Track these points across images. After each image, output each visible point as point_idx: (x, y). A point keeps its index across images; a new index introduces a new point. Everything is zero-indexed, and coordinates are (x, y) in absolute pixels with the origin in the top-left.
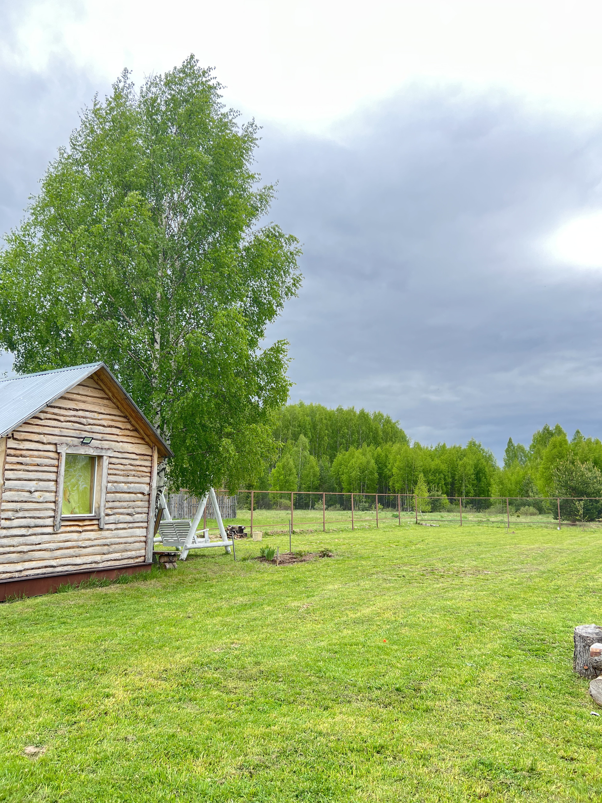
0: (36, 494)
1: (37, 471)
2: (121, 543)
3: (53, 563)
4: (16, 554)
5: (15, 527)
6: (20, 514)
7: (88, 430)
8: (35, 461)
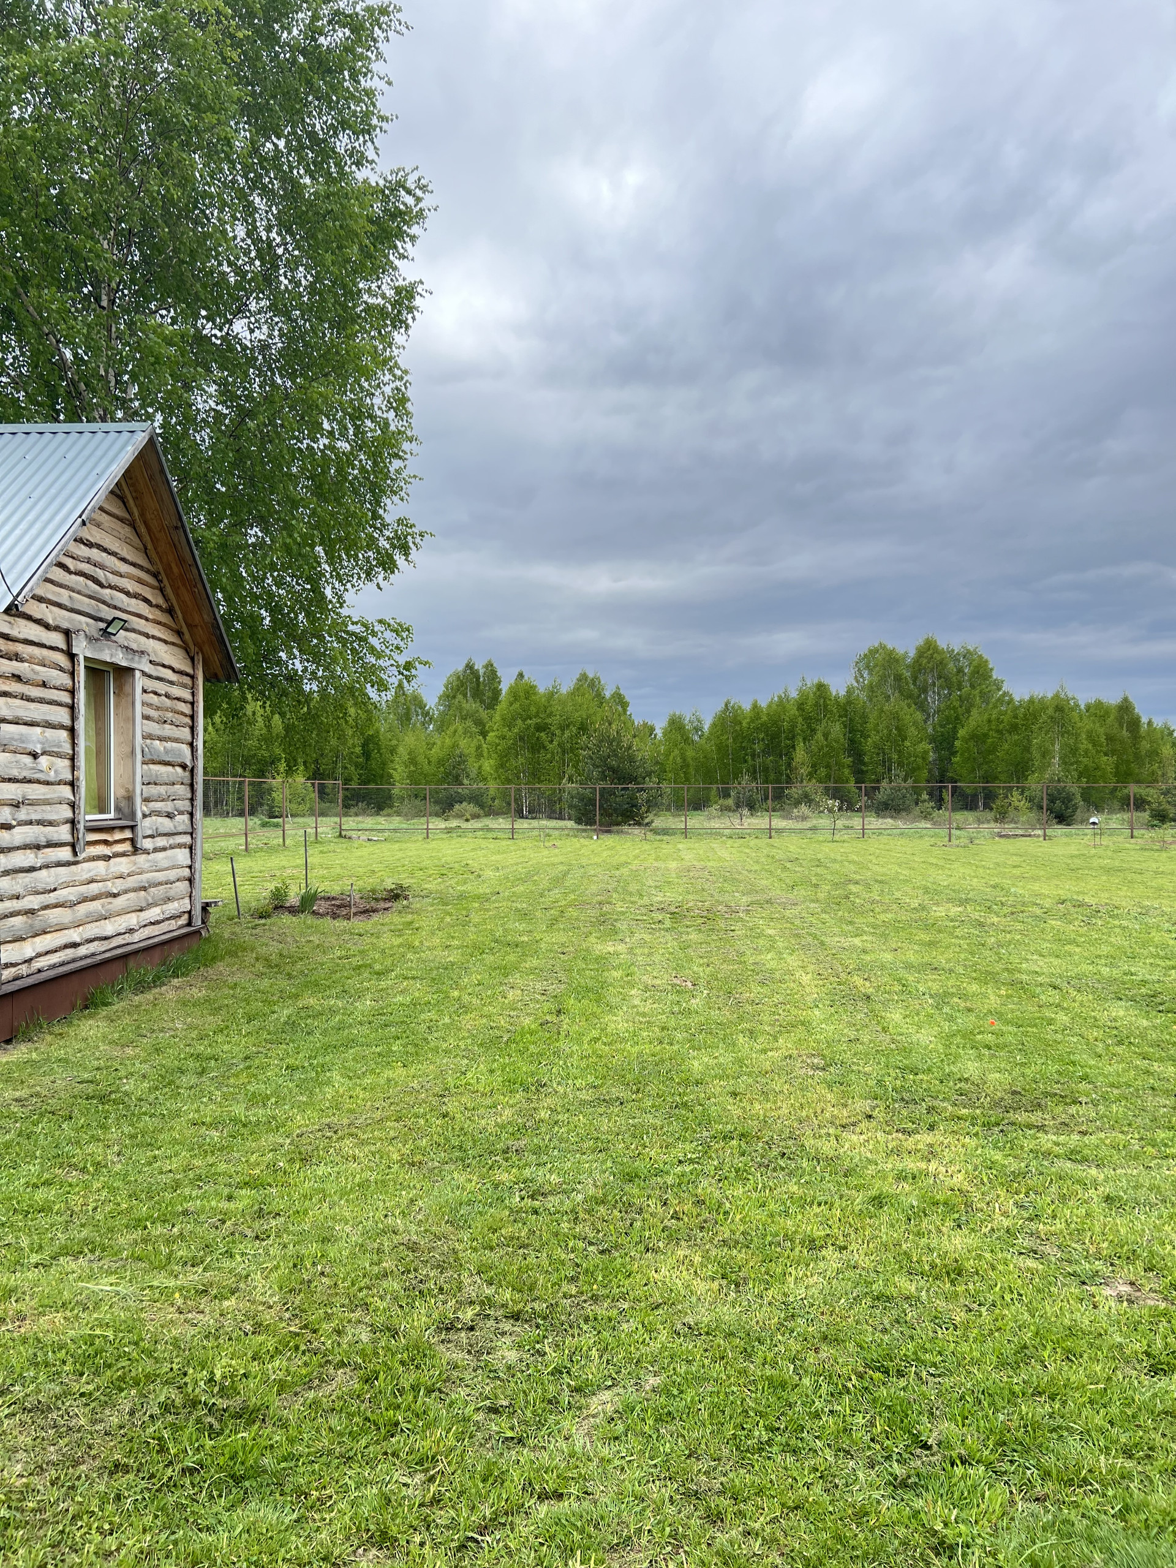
0: (44, 761)
1: (41, 701)
2: (160, 884)
3: (74, 936)
4: (20, 917)
5: (18, 848)
6: (23, 814)
7: (107, 599)
8: (37, 673)
